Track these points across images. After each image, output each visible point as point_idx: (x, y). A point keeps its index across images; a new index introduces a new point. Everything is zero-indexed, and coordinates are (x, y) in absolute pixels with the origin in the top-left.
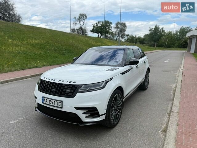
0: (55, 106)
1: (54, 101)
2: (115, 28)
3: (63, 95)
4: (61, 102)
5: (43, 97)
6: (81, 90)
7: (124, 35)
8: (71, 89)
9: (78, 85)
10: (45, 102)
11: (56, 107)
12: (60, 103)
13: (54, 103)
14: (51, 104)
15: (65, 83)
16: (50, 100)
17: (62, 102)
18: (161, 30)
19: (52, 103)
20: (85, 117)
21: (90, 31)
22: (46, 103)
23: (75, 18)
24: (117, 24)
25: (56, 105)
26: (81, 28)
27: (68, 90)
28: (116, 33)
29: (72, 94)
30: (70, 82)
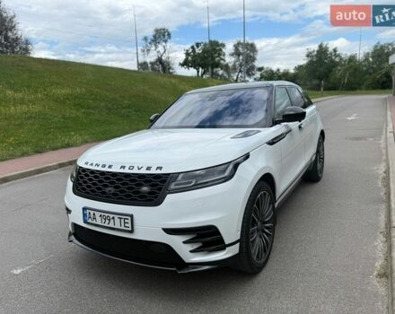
0: (115, 228)
1: (111, 216)
2: (232, 55)
3: (132, 200)
4: (129, 218)
5: (84, 209)
6: (176, 186)
7: (253, 68)
8: (152, 186)
9: (169, 174)
10: (90, 221)
11: (118, 230)
12: (126, 221)
13: (112, 221)
14: (106, 225)
15: (135, 171)
16: (103, 214)
17: (132, 216)
18: (331, 53)
19: (107, 221)
20: (191, 251)
21: (180, 64)
22: (94, 222)
23: (146, 39)
24: (236, 47)
25: (117, 226)
26: (160, 60)
27: (145, 189)
28: (234, 65)
29: (156, 197)
30: (148, 168)
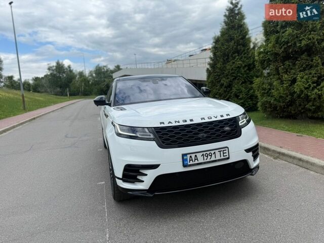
0: (216, 160)
1: (212, 152)
4: (227, 149)
5: (184, 155)
6: (241, 123)
8: (231, 126)
9: (235, 117)
10: (191, 163)
11: (219, 160)
12: (224, 152)
13: (213, 156)
14: (208, 160)
16: (204, 153)
17: (228, 147)
19: (209, 157)
20: (254, 161)
22: (196, 162)
25: (218, 158)
27: (227, 128)
29: (236, 132)
30: (222, 116)
